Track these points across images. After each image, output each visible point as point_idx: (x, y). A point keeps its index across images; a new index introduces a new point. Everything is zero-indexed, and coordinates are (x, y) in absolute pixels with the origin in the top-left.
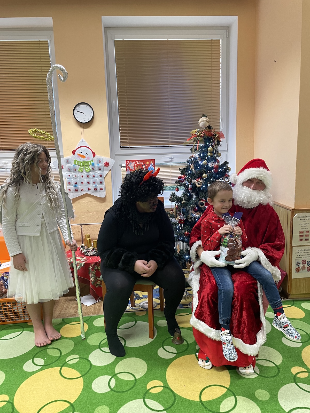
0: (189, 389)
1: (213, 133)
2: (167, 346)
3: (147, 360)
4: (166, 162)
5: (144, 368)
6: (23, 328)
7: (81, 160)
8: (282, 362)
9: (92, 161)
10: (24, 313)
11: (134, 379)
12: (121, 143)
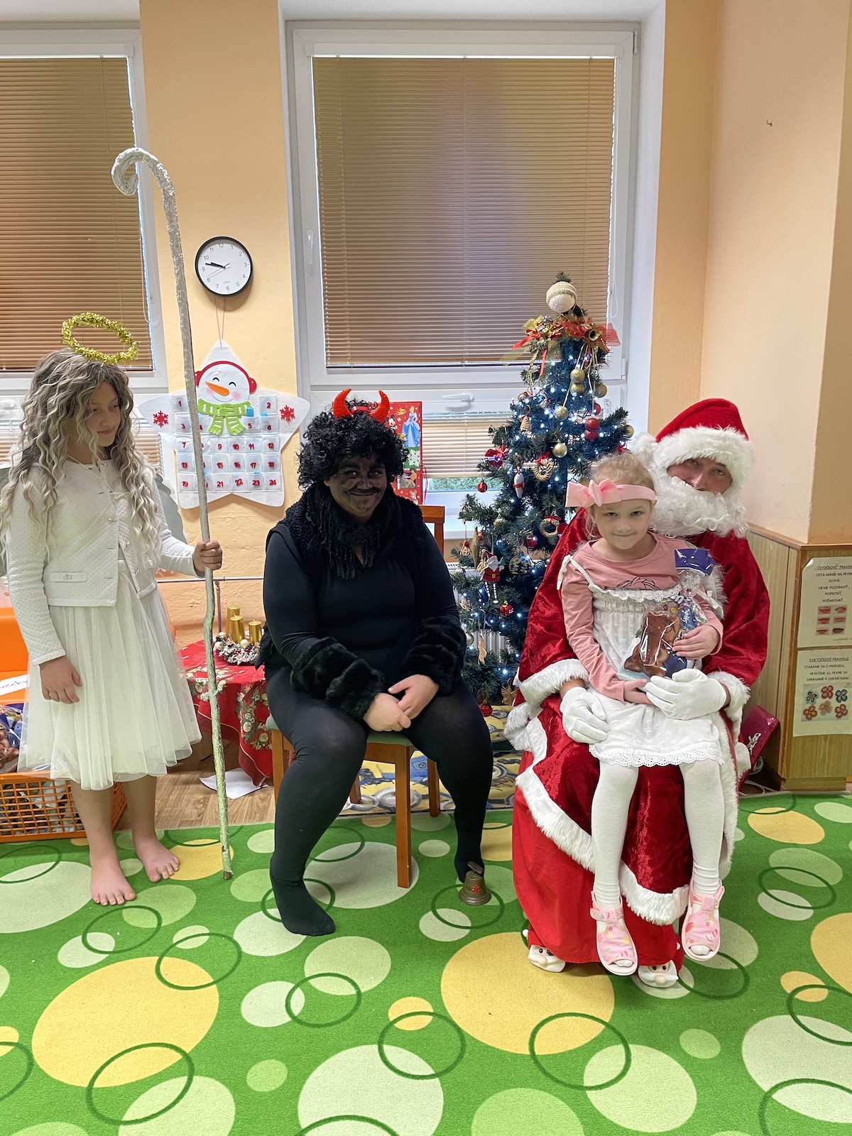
0: (502, 1021)
1: (586, 327)
2: (444, 909)
3: (392, 945)
4: (452, 409)
5: (382, 965)
6: (59, 852)
7: (217, 400)
8: (757, 960)
9: (248, 404)
10: (61, 812)
11: (354, 992)
12: (327, 353)
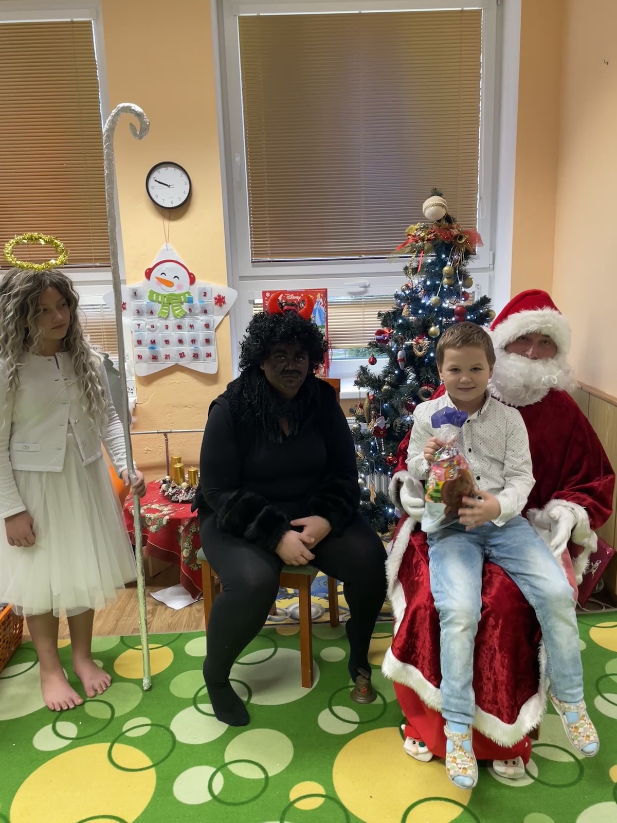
1: (455, 232)
7: (164, 290)
9: (188, 293)
12: (252, 251)
